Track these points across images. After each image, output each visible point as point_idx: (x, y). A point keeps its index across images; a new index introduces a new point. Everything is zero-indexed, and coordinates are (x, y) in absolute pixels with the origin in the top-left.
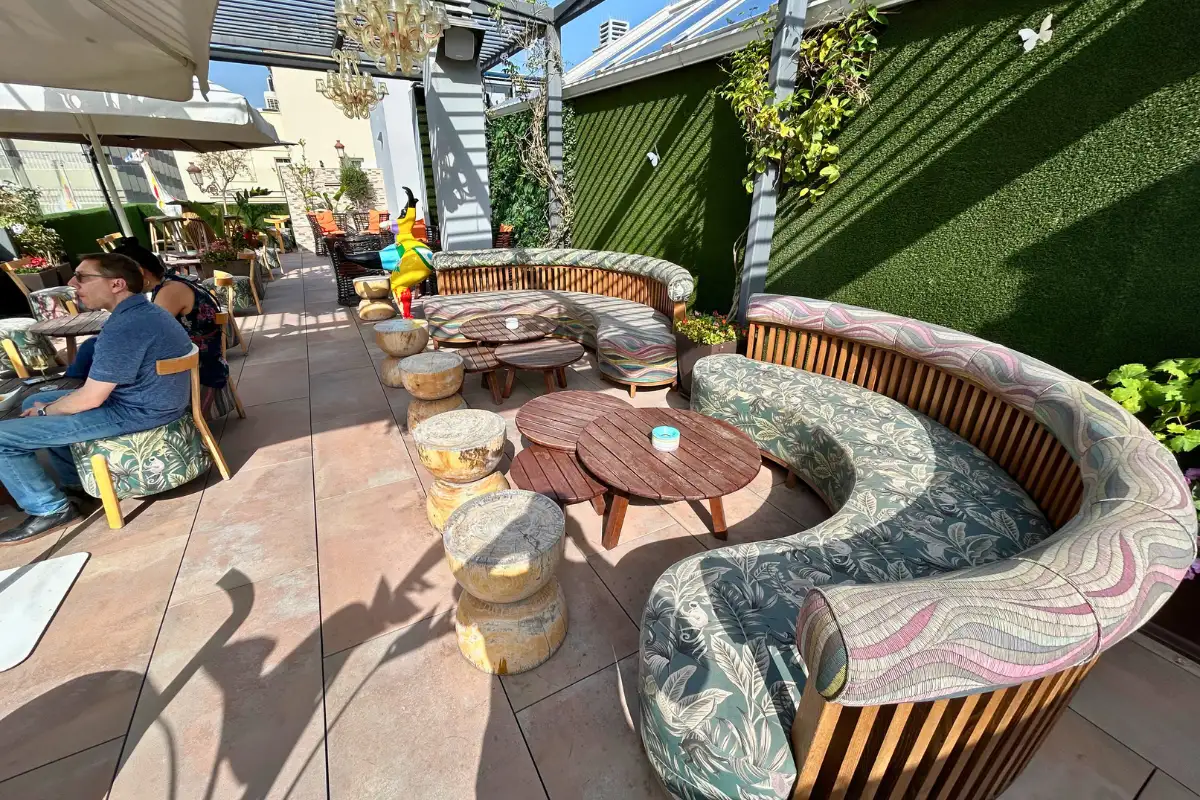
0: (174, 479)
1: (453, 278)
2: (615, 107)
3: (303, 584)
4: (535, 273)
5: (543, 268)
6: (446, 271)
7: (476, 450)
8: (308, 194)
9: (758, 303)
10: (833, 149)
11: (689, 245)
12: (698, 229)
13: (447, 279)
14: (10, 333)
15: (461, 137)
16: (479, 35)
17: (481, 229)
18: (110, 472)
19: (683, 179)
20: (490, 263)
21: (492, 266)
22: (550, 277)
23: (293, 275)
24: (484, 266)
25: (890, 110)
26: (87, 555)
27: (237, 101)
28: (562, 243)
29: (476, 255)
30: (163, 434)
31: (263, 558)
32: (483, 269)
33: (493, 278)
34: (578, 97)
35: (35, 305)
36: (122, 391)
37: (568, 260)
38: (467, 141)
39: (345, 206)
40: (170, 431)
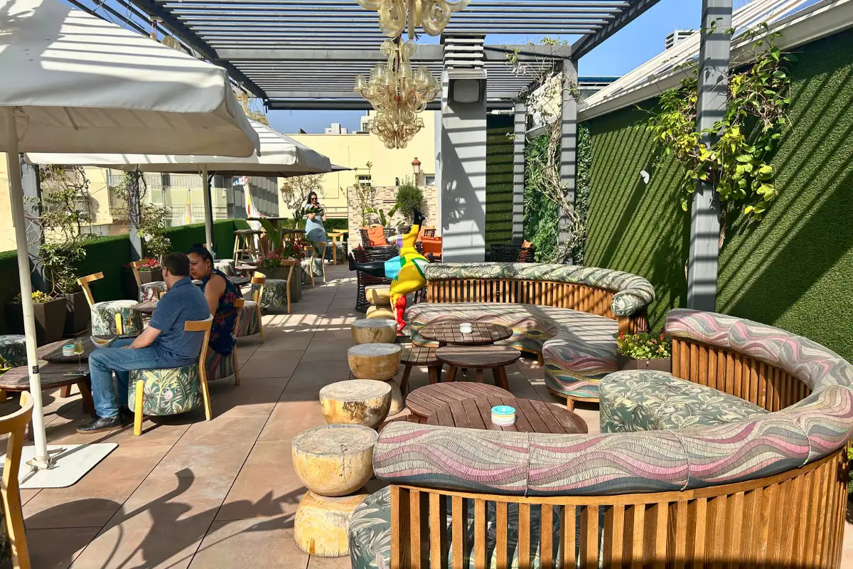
0: (175, 408)
1: (442, 288)
2: (619, 129)
3: (222, 484)
4: (522, 286)
5: (531, 282)
6: (435, 281)
7: (356, 403)
8: (366, 210)
9: (674, 317)
10: (766, 169)
11: (672, 263)
12: (678, 247)
13: (436, 288)
14: (122, 309)
15: (464, 164)
16: (482, 84)
17: (474, 244)
18: (144, 393)
19: (666, 198)
20: (477, 275)
21: (480, 278)
22: (537, 292)
23: (332, 284)
24: (472, 278)
25: (808, 133)
26: (116, 445)
27: (290, 149)
28: (571, 260)
29: (465, 267)
30: (177, 373)
31: (207, 466)
32: (472, 281)
33: (480, 291)
34: (593, 119)
35: (142, 294)
36: (163, 338)
37: (554, 275)
38: (468, 167)
39: (397, 221)
40: (182, 371)
